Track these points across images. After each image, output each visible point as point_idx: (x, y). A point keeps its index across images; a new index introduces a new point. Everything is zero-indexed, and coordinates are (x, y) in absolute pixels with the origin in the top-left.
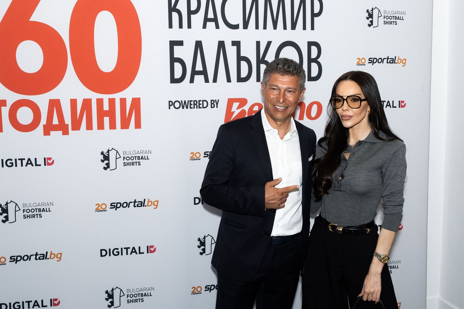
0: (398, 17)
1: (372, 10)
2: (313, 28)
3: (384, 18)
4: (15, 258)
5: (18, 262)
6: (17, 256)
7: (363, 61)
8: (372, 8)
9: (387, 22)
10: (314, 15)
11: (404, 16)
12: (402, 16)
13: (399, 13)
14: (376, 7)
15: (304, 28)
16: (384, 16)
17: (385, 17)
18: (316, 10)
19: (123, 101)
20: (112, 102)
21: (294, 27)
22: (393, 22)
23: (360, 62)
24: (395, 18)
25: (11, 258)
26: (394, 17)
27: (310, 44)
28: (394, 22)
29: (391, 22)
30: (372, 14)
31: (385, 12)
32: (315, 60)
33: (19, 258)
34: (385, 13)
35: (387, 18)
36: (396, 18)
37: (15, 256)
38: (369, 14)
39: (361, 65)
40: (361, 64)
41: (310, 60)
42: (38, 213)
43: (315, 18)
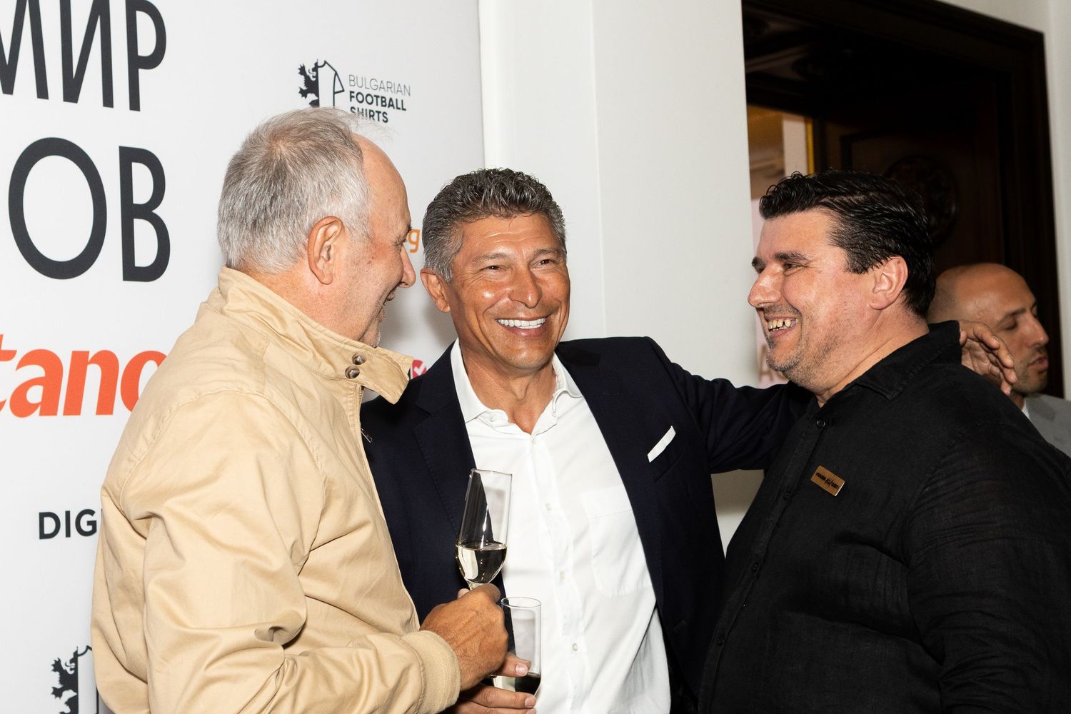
0: (391, 100)
1: (316, 69)
2: (135, 104)
3: (351, 97)
8: (316, 64)
9: (360, 110)
10: (137, 63)
11: (406, 98)
12: (399, 97)
13: (392, 89)
14: (325, 62)
15: (108, 101)
16: (351, 92)
17: (354, 95)
18: (146, 47)
21: (72, 91)
22: (376, 114)
24: (382, 102)
26: (379, 99)
27: (129, 156)
28: (379, 112)
29: (372, 113)
30: (317, 81)
31: (352, 79)
32: (147, 212)
34: (352, 83)
35: (360, 98)
36: (385, 101)
38: (307, 80)
41: (131, 212)
43: (141, 71)
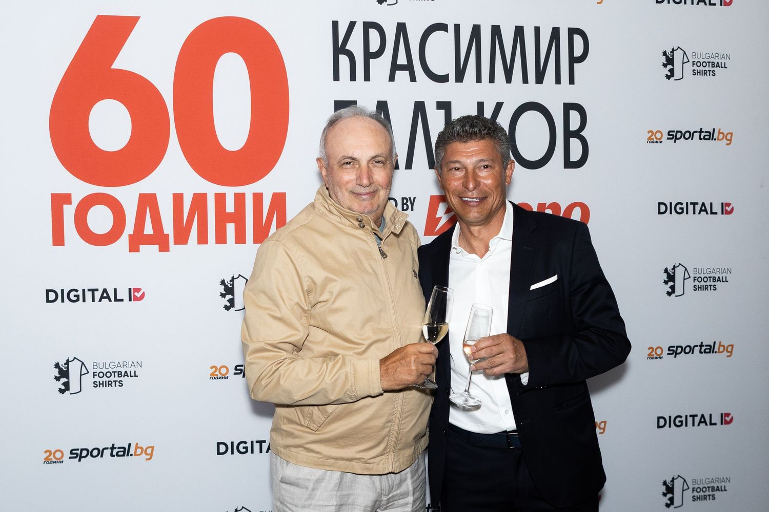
0: (718, 63)
1: (673, 51)
2: (572, 81)
3: (693, 64)
4: (79, 452)
5: (82, 459)
6: (82, 450)
7: (659, 135)
8: (673, 49)
9: (699, 71)
10: (573, 60)
11: (727, 61)
12: (723, 61)
13: (719, 57)
14: (679, 47)
15: (558, 81)
16: (693, 62)
17: (695, 63)
18: (578, 52)
19: (258, 198)
20: (240, 199)
21: (540, 79)
22: (708, 72)
23: (653, 137)
24: (712, 65)
25: (71, 453)
26: (710, 64)
27: (568, 107)
28: (710, 71)
29: (706, 72)
30: (673, 58)
31: (694, 54)
32: (577, 134)
33: (84, 453)
34: (694, 57)
35: (699, 64)
36: (714, 65)
37: (78, 450)
38: (667, 58)
39: (656, 142)
40: (655, 140)
41: (568, 134)
42: (117, 379)
43: (576, 65)
